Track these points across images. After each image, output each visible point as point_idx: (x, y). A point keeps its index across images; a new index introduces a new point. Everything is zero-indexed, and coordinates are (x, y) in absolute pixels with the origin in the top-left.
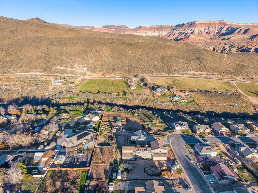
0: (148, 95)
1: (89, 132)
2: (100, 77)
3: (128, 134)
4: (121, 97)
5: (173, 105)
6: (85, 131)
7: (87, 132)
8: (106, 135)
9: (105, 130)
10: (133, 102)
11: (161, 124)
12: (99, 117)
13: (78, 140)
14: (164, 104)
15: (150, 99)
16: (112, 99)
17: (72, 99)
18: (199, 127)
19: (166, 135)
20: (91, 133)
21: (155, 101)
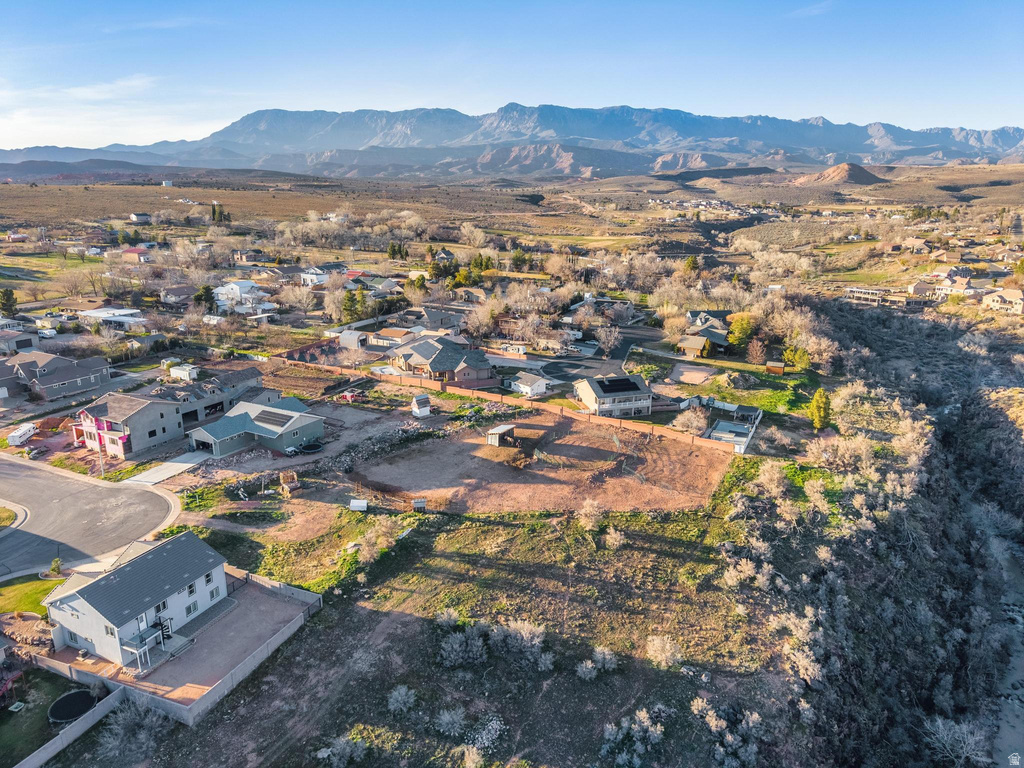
11: (337, 568)
12: (596, 402)
13: (412, 347)
19: (187, 509)
20: (431, 359)
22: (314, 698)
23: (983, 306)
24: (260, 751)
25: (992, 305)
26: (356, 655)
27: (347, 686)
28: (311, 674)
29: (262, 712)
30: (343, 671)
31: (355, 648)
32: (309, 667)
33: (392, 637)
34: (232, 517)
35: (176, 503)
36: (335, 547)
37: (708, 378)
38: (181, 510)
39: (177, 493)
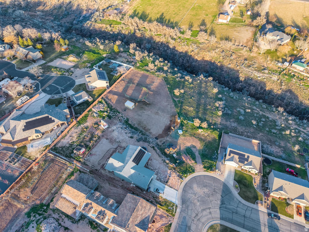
0: (241, 44)
1: (53, 118)
3: (123, 140)
4: (188, 39)
5: (279, 81)
6: (46, 115)
7: (50, 117)
8: (85, 129)
9: (95, 115)
10: (203, 54)
11: (209, 132)
12: (107, 83)
13: (24, 130)
14: (261, 75)
15: (241, 55)
16: (170, 39)
17: (112, 26)
18: (281, 185)
19: (193, 171)
20: (56, 120)
21: (245, 64)
22: (245, 129)
24: (259, 134)
26: (233, 126)
27: (241, 126)
28: (240, 131)
29: (251, 135)
30: (238, 127)
31: (231, 126)
32: (239, 132)
33: (227, 121)
34: (194, 158)
35: (190, 177)
36: (199, 134)
37: (70, 61)
38: (194, 173)
39: (184, 179)
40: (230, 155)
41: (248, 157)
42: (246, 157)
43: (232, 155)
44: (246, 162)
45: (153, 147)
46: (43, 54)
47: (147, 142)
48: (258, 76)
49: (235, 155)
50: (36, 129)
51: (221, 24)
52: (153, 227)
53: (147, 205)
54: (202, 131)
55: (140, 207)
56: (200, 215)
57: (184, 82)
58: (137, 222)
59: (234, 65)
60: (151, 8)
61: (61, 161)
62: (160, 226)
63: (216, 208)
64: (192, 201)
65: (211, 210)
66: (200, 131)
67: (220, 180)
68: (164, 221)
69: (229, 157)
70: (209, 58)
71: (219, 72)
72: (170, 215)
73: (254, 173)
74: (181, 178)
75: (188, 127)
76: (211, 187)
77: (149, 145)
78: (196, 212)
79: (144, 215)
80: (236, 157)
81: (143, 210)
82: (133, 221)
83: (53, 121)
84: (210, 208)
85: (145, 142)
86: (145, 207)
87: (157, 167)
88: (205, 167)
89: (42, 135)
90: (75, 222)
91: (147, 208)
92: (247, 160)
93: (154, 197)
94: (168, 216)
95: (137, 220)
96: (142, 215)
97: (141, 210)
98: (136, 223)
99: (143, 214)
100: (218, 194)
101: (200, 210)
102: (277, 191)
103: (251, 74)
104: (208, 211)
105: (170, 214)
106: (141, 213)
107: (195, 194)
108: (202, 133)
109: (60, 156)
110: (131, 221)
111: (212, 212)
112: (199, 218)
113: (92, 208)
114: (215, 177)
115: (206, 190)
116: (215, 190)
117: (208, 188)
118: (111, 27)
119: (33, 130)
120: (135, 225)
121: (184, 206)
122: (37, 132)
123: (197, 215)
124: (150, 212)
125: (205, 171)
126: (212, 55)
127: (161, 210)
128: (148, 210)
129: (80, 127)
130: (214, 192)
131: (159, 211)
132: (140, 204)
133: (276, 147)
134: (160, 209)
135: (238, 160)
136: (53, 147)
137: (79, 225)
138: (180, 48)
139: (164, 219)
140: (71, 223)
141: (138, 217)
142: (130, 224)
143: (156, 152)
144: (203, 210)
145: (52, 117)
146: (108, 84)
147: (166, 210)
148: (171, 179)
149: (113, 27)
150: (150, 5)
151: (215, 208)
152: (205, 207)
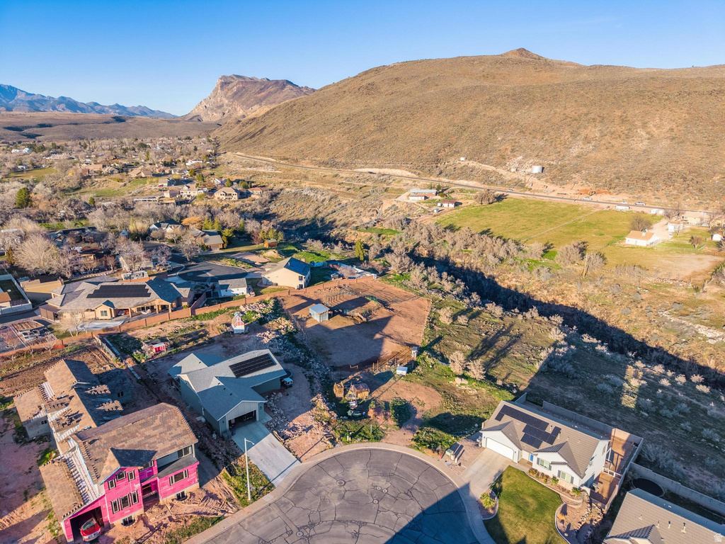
1: (150, 291)
2: (565, 197)
6: (143, 283)
7: (147, 287)
8: (197, 327)
11: (484, 390)
12: (301, 279)
13: (90, 296)
14: (718, 335)
15: (667, 295)
16: (490, 257)
17: (383, 236)
18: (650, 524)
19: (378, 439)
20: (154, 294)
21: (674, 309)
23: (216, 199)
25: (221, 197)
30: (585, 402)
31: (563, 396)
35: (358, 445)
36: (454, 388)
37: (264, 257)
38: (377, 443)
39: (337, 445)
40: (499, 418)
41: (557, 431)
42: (549, 430)
43: (506, 419)
44: (545, 445)
45: (311, 379)
46: (225, 241)
47: (305, 367)
48: (709, 335)
49: (515, 420)
50: (109, 299)
51: (632, 248)
52: (169, 507)
53: (178, 426)
54: (463, 382)
55: (157, 422)
56: (318, 529)
57: (479, 313)
58: (123, 446)
59: (640, 310)
60: (476, 219)
61: (106, 354)
62: (188, 511)
63: (381, 530)
64: (324, 493)
65: (363, 530)
66: (458, 380)
67: (445, 477)
68: (211, 507)
69: (498, 423)
70: (576, 296)
71: (600, 328)
72: (236, 500)
73: (570, 488)
74: (333, 441)
75: (430, 370)
76: (403, 481)
77: (303, 373)
78: (314, 518)
79: (152, 440)
80: (520, 426)
81: (161, 429)
82: (114, 438)
83: (149, 295)
84: (361, 524)
85: (300, 366)
86: (170, 428)
87: (290, 408)
88: (416, 440)
89: (113, 316)
90: (21, 442)
91: (173, 431)
92: (551, 438)
93: (228, 453)
94: (230, 499)
95: (125, 441)
96: (150, 437)
97: (155, 429)
98: (119, 446)
99: (152, 437)
100: (413, 502)
101: (331, 517)
102: (628, 538)
103: (685, 329)
104: (355, 528)
105: (239, 497)
106: (147, 433)
107: (343, 482)
108: (463, 387)
109: (113, 348)
110: (110, 435)
111: (364, 536)
112: (312, 533)
113: (67, 405)
114: (430, 466)
115: (383, 483)
116: (413, 491)
117: (394, 481)
118: (379, 235)
119: (105, 300)
120: (112, 449)
121: (291, 495)
122: (108, 303)
123: (312, 525)
124: (173, 441)
125: (411, 446)
126: (586, 291)
127: (225, 483)
128: (173, 437)
129: (192, 323)
130: (407, 494)
131: (216, 484)
132: (165, 415)
133: (706, 472)
134: (224, 480)
135: (521, 434)
136: (115, 334)
137: (23, 448)
138: (509, 276)
139: (212, 502)
140: (12, 441)
141: (133, 436)
142: (103, 440)
143: (311, 385)
144: (339, 521)
145: (150, 288)
146: (302, 283)
147: (236, 489)
148: (302, 436)
149: (383, 239)
150: (477, 216)
151: (377, 529)
152: (349, 516)
